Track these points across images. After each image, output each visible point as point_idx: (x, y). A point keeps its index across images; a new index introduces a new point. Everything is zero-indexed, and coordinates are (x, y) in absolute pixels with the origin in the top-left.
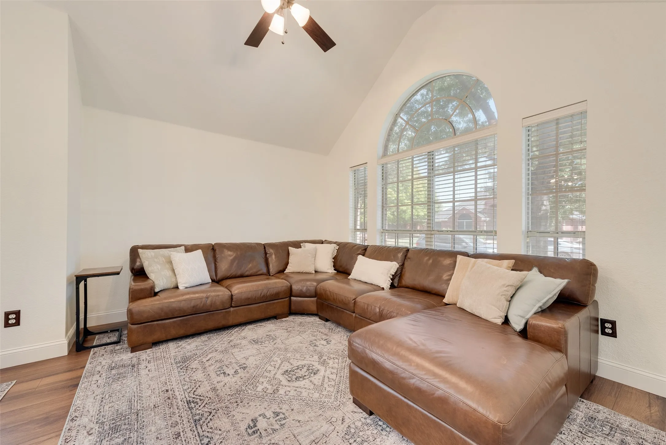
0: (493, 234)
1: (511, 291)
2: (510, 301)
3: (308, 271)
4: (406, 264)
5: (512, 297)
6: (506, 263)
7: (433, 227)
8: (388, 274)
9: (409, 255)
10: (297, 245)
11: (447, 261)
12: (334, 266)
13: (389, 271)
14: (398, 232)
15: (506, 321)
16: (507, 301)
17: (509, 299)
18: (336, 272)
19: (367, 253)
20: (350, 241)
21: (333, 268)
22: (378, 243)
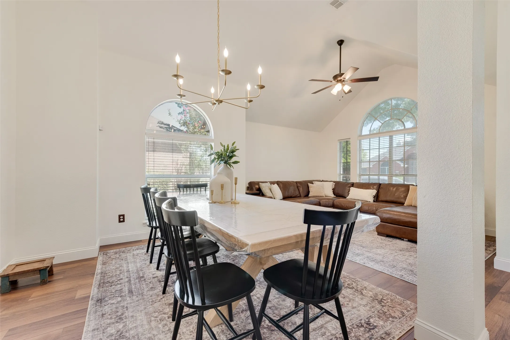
3: (321, 195)
4: (380, 190)
8: (371, 195)
9: (381, 186)
10: (311, 182)
12: (334, 193)
13: (372, 194)
14: (370, 175)
18: (335, 196)
19: (354, 186)
20: (338, 180)
21: (333, 194)
22: (358, 181)
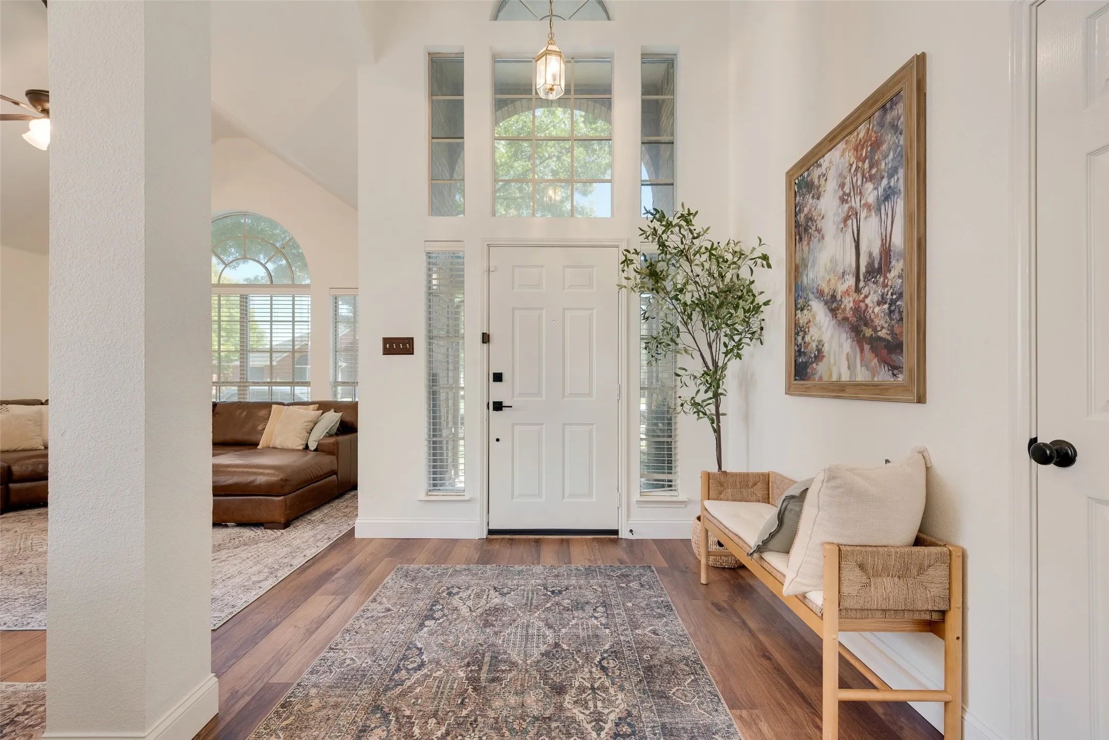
0: (308, 384)
1: (311, 425)
2: (310, 433)
5: (311, 430)
6: (312, 407)
7: (247, 378)
11: (263, 413)
15: (307, 447)
16: (307, 433)
17: (309, 431)
